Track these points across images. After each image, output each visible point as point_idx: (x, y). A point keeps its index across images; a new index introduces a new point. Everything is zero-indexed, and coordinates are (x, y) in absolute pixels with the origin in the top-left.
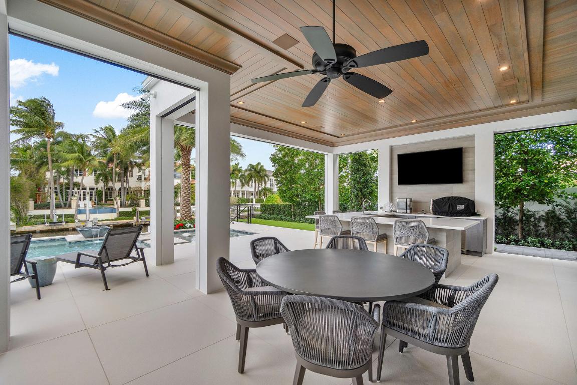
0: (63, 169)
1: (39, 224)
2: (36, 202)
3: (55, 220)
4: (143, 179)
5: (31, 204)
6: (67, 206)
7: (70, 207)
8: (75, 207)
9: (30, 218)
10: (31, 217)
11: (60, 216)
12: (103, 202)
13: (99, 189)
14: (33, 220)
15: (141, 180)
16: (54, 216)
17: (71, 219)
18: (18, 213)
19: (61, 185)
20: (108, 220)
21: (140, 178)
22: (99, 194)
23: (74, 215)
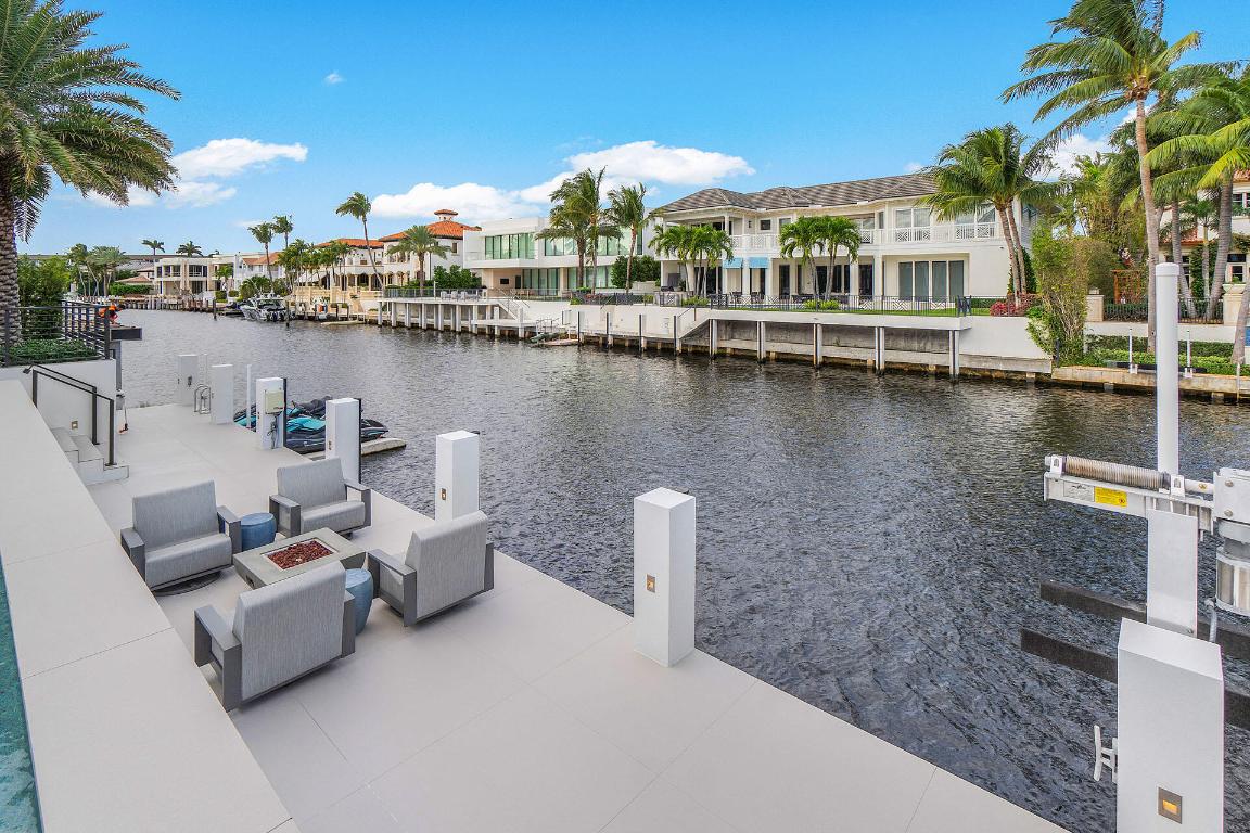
0: (1202, 196)
1: (1111, 366)
2: (1109, 300)
5: (1094, 303)
6: (1209, 313)
7: (1218, 316)
8: (1235, 320)
9: (1091, 344)
10: (1095, 342)
14: (1099, 351)
17: (1221, 359)
18: (1056, 328)
19: (1199, 246)
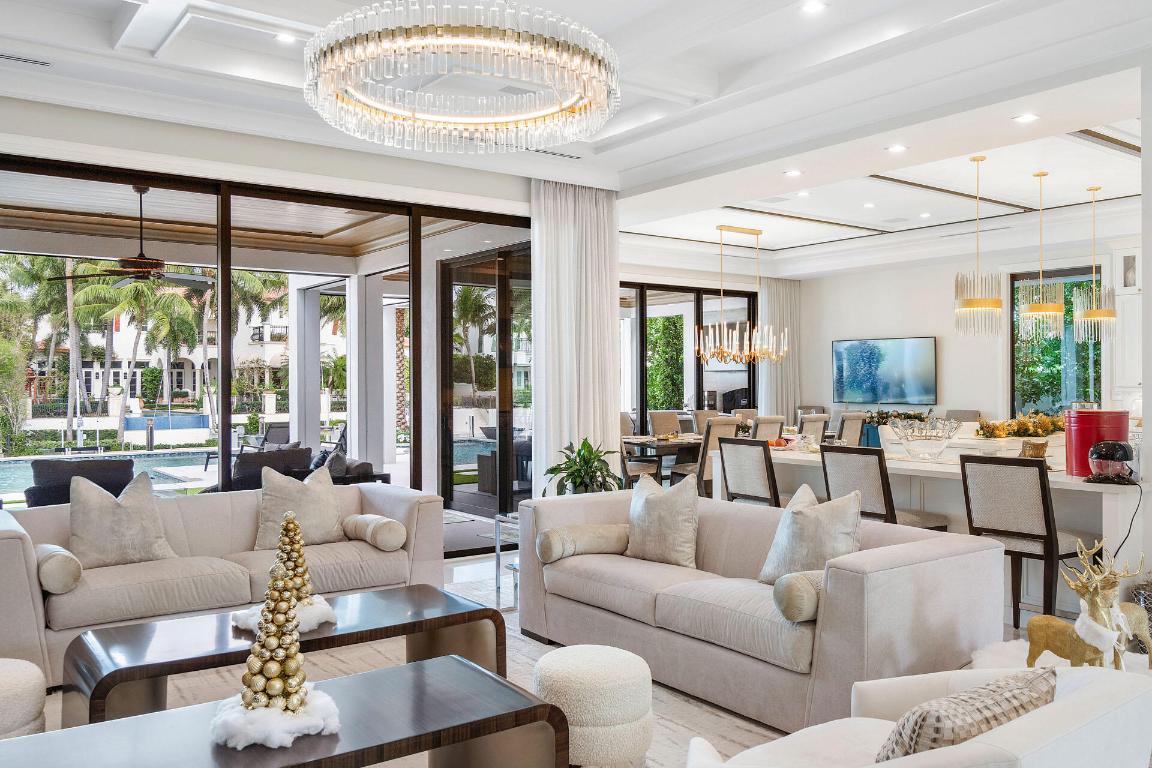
3: (80, 444)
4: (267, 337)
6: (99, 409)
7: (105, 411)
8: (117, 414)
10: (27, 436)
11: (90, 434)
12: (166, 400)
13: (153, 364)
14: (31, 443)
15: (261, 339)
16: (79, 434)
17: (111, 441)
18: (6, 425)
20: (191, 446)
21: (258, 337)
22: (154, 378)
23: (116, 432)
